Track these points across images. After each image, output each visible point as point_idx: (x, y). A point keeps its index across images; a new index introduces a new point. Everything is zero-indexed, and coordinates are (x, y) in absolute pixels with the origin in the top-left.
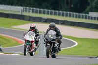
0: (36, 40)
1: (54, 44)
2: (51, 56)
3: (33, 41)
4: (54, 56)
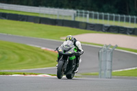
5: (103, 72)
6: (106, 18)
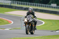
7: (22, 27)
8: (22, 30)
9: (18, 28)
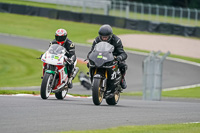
0: (67, 65)
1: (110, 72)
2: (103, 101)
3: (60, 67)
4: (111, 102)
5: (148, 91)
6: (154, 12)
7: (146, 89)
8: (146, 99)
9: (133, 93)
